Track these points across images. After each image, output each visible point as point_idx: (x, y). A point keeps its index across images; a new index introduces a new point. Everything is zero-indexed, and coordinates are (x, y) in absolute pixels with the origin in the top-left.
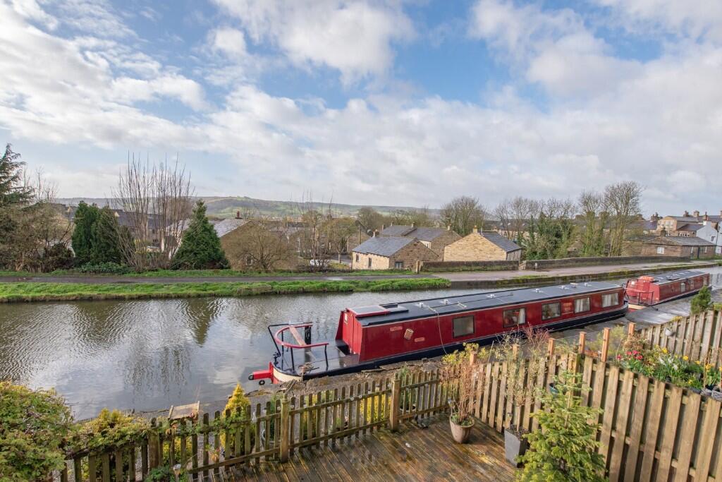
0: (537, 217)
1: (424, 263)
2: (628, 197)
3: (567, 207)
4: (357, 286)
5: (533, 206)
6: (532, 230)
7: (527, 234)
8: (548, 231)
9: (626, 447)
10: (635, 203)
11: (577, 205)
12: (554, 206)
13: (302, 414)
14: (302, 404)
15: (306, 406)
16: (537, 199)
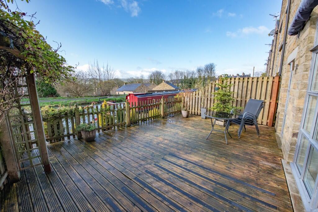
0: (183, 78)
1: (148, 91)
2: (212, 69)
3: (193, 73)
4: (124, 99)
5: (182, 74)
6: (182, 83)
7: (180, 84)
8: (187, 82)
9: (237, 101)
10: (214, 71)
11: (196, 72)
12: (189, 73)
13: (132, 109)
14: (133, 105)
15: (134, 106)
16: (183, 71)
